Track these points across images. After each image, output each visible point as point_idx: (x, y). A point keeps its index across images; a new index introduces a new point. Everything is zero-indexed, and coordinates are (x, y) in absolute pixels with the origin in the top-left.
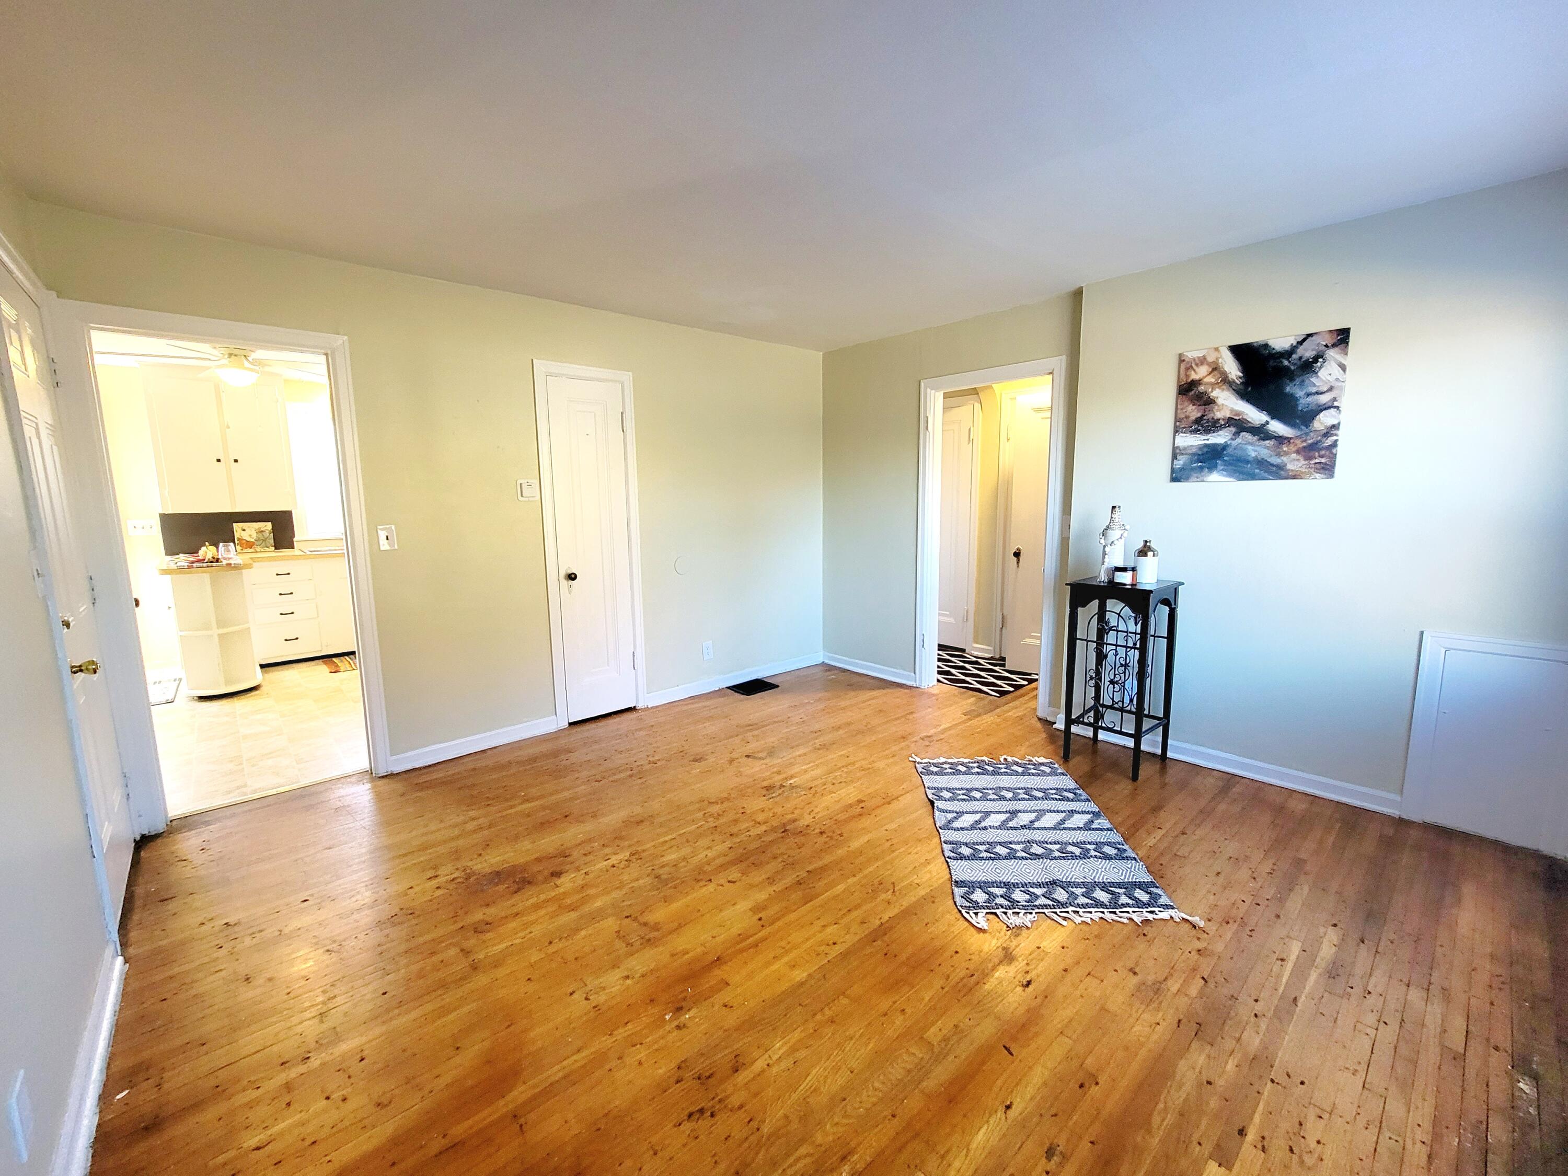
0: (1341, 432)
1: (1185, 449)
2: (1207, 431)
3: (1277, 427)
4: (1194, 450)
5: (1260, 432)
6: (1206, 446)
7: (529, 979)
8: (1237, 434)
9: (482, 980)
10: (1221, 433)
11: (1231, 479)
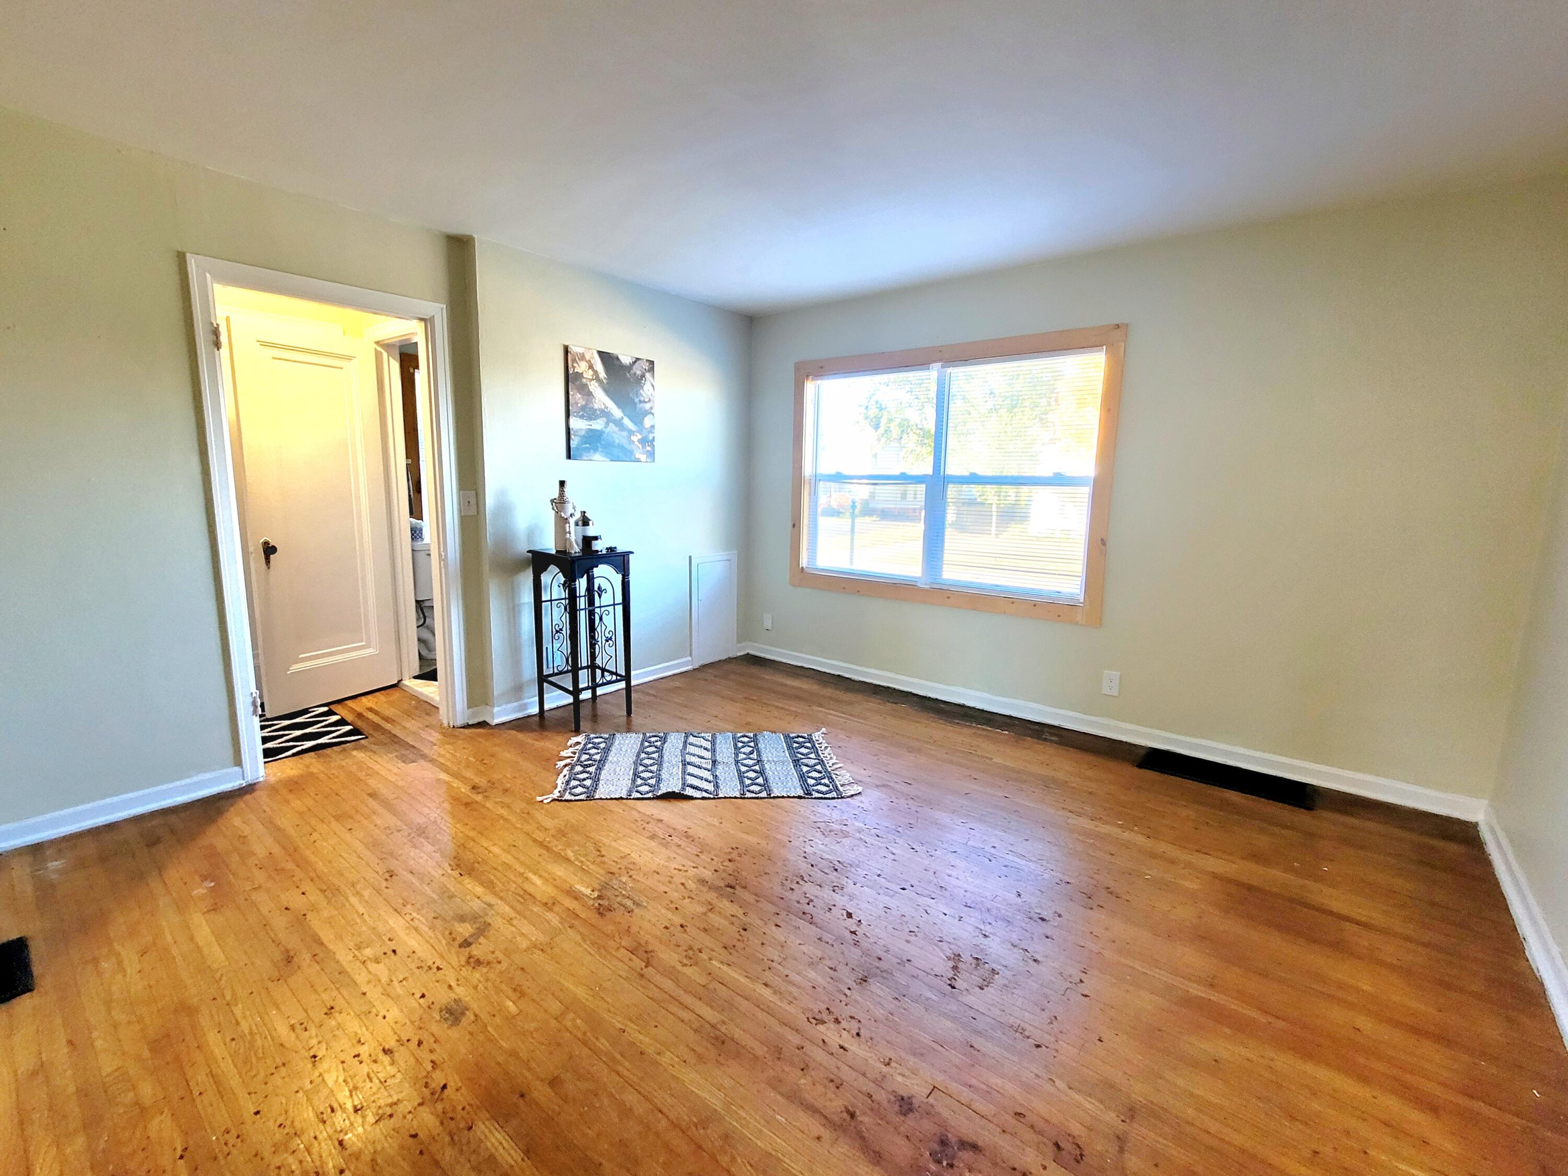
0: (656, 430)
1: (577, 431)
2: (590, 418)
3: (627, 422)
4: (583, 433)
5: (619, 423)
6: (591, 430)
7: (1100, 1040)
8: (607, 424)
9: (1139, 1091)
10: (598, 421)
11: (605, 459)
